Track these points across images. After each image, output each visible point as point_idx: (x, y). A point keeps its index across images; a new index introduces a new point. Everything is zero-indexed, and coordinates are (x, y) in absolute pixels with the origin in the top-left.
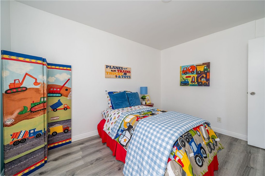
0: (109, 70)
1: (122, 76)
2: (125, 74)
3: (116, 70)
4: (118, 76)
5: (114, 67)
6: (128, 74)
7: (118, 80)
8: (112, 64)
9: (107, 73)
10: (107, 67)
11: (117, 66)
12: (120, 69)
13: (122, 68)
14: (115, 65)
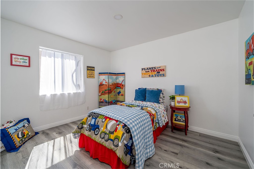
0: (144, 71)
1: (155, 75)
2: (157, 73)
3: (150, 70)
4: (151, 75)
6: (161, 72)
8: (146, 67)
9: (142, 74)
10: (142, 69)
12: (152, 69)
13: (155, 68)
14: (149, 67)
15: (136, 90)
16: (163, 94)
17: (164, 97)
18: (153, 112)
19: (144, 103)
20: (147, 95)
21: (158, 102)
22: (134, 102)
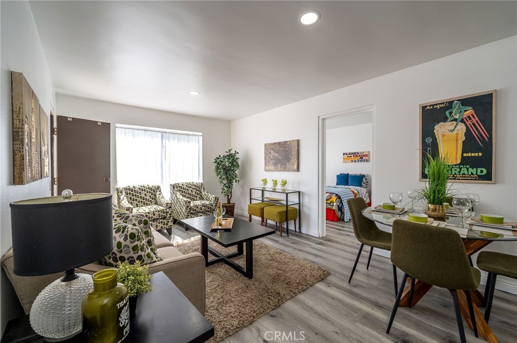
0: (346, 156)
1: (358, 160)
2: (361, 158)
3: (352, 155)
4: (354, 161)
5: (350, 153)
6: (364, 158)
7: (354, 164)
8: (348, 152)
9: (344, 159)
10: (344, 154)
11: (353, 152)
12: (355, 154)
13: (358, 153)
14: (351, 152)
15: (337, 176)
16: (366, 179)
17: (367, 182)
18: (356, 192)
19: (348, 187)
20: (349, 180)
21: (361, 186)
22: (337, 186)
